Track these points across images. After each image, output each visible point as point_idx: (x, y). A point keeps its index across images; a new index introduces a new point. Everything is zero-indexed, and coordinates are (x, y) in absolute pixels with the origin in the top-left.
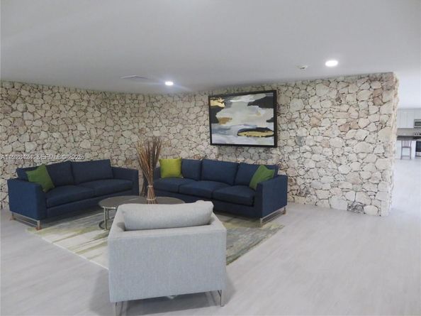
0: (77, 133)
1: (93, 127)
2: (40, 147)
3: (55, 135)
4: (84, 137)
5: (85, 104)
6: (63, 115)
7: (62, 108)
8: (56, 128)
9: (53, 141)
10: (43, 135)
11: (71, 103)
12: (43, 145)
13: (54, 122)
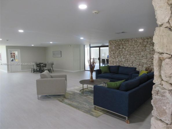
0: (140, 56)
1: (148, 53)
2: (126, 60)
3: (132, 56)
4: (143, 58)
5: (145, 43)
6: (135, 49)
7: (135, 46)
8: (132, 54)
9: (131, 58)
10: (128, 56)
11: (139, 44)
12: (128, 60)
13: (132, 52)
